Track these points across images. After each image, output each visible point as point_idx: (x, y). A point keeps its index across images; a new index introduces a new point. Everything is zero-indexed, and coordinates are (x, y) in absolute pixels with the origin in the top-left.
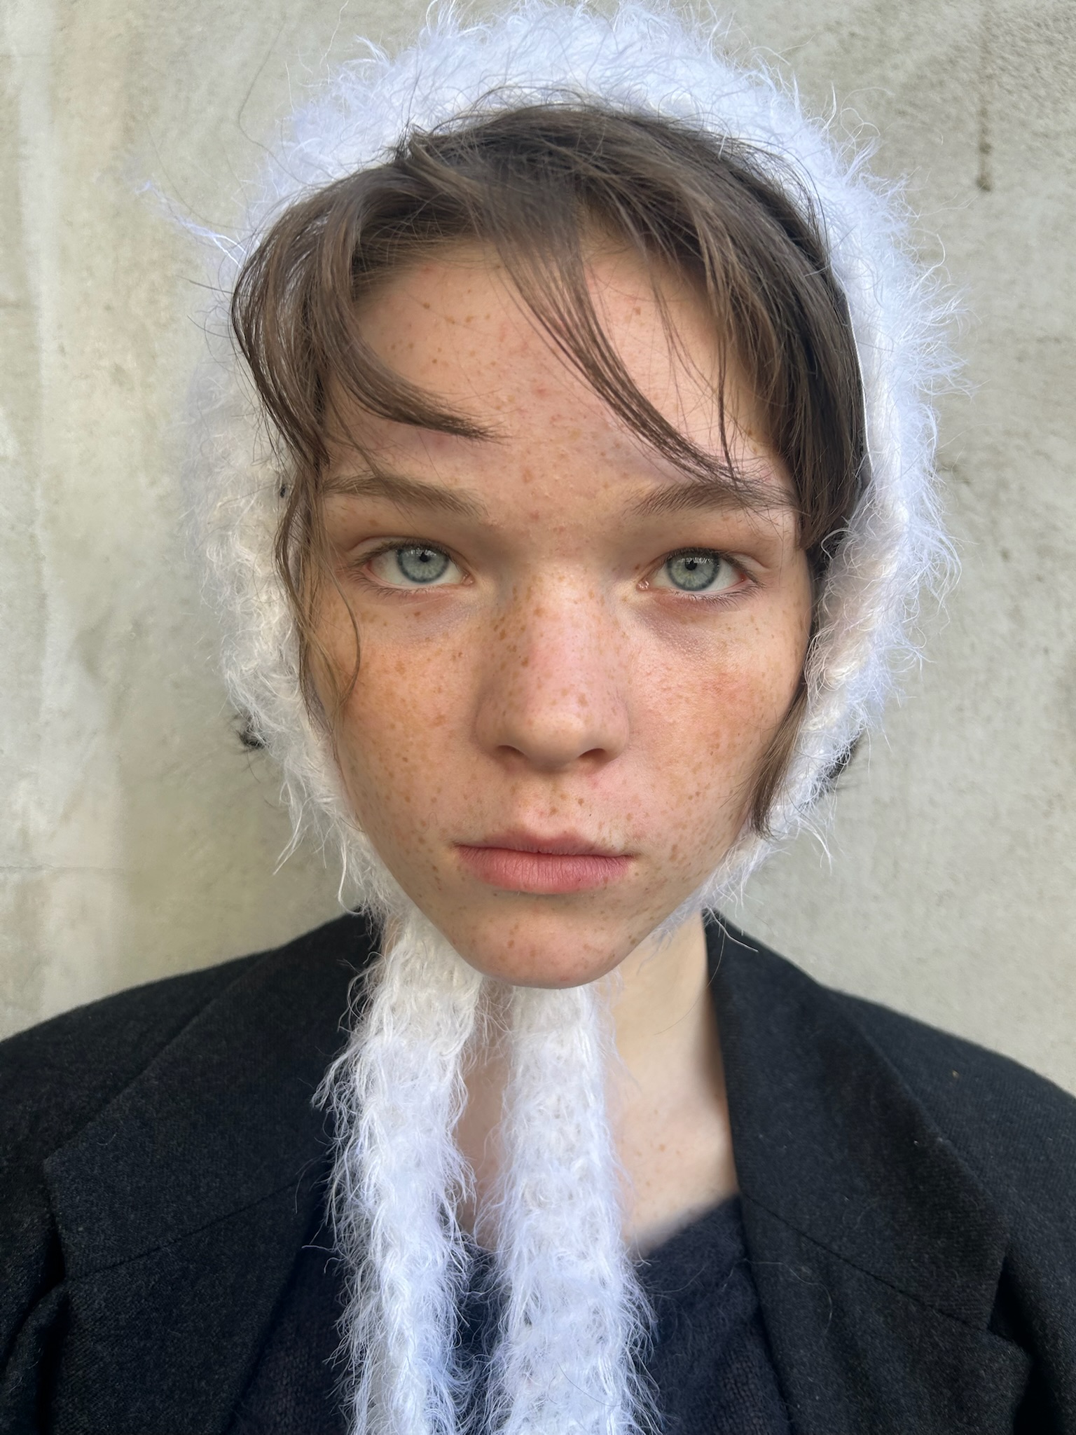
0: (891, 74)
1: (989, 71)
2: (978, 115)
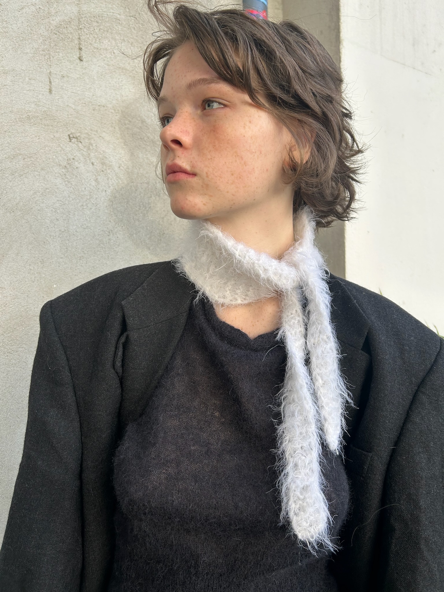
0: (52, 22)
1: (81, 27)
2: (78, 39)
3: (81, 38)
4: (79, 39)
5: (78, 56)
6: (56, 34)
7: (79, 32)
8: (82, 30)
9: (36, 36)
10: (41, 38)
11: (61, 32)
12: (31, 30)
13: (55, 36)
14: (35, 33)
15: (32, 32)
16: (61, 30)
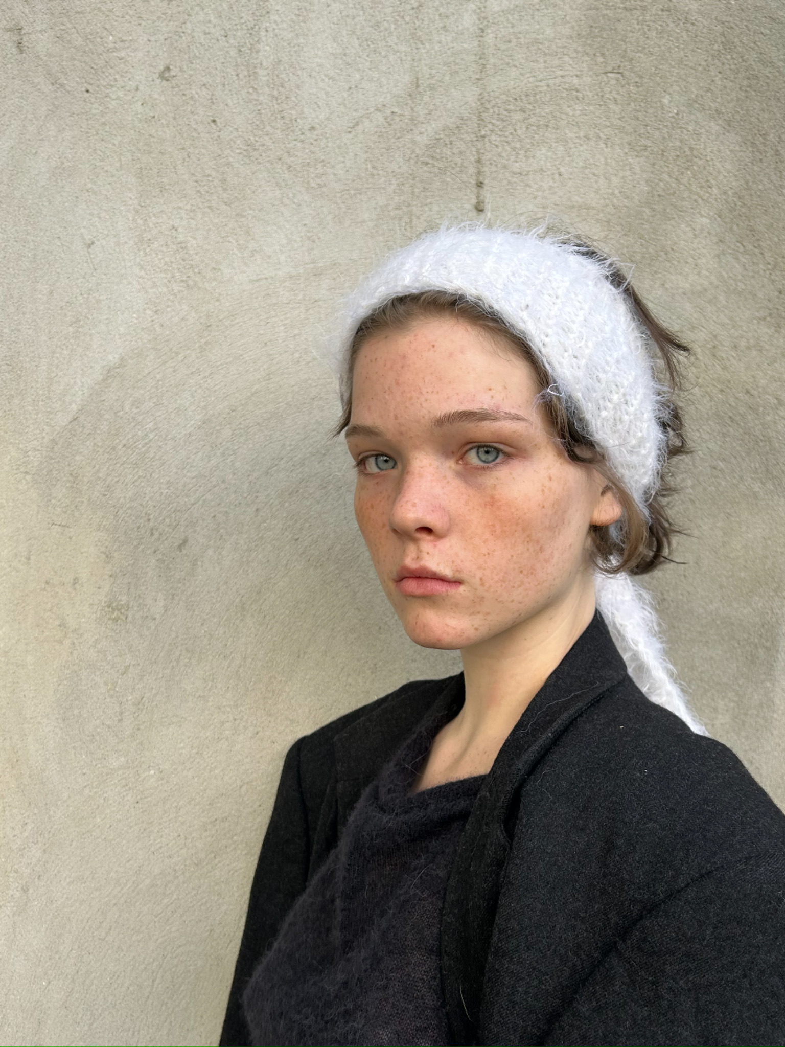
2: (476, 162)
3: (484, 158)
4: (479, 161)
5: (474, 201)
6: (427, 164)
7: (480, 145)
8: (486, 140)
9: (383, 179)
10: (394, 181)
11: (438, 157)
12: (374, 167)
13: (425, 168)
14: (381, 172)
15: (375, 172)
16: (438, 151)
